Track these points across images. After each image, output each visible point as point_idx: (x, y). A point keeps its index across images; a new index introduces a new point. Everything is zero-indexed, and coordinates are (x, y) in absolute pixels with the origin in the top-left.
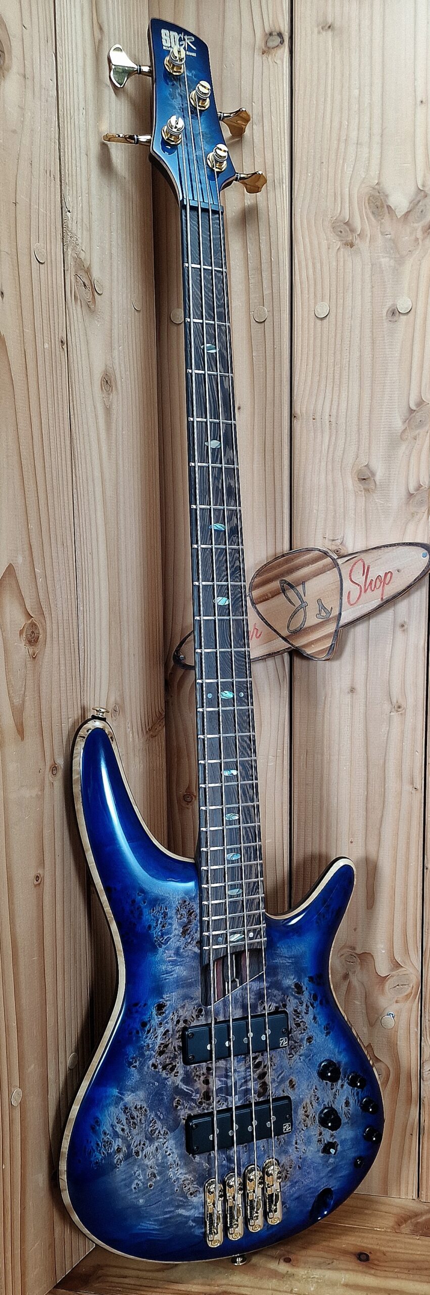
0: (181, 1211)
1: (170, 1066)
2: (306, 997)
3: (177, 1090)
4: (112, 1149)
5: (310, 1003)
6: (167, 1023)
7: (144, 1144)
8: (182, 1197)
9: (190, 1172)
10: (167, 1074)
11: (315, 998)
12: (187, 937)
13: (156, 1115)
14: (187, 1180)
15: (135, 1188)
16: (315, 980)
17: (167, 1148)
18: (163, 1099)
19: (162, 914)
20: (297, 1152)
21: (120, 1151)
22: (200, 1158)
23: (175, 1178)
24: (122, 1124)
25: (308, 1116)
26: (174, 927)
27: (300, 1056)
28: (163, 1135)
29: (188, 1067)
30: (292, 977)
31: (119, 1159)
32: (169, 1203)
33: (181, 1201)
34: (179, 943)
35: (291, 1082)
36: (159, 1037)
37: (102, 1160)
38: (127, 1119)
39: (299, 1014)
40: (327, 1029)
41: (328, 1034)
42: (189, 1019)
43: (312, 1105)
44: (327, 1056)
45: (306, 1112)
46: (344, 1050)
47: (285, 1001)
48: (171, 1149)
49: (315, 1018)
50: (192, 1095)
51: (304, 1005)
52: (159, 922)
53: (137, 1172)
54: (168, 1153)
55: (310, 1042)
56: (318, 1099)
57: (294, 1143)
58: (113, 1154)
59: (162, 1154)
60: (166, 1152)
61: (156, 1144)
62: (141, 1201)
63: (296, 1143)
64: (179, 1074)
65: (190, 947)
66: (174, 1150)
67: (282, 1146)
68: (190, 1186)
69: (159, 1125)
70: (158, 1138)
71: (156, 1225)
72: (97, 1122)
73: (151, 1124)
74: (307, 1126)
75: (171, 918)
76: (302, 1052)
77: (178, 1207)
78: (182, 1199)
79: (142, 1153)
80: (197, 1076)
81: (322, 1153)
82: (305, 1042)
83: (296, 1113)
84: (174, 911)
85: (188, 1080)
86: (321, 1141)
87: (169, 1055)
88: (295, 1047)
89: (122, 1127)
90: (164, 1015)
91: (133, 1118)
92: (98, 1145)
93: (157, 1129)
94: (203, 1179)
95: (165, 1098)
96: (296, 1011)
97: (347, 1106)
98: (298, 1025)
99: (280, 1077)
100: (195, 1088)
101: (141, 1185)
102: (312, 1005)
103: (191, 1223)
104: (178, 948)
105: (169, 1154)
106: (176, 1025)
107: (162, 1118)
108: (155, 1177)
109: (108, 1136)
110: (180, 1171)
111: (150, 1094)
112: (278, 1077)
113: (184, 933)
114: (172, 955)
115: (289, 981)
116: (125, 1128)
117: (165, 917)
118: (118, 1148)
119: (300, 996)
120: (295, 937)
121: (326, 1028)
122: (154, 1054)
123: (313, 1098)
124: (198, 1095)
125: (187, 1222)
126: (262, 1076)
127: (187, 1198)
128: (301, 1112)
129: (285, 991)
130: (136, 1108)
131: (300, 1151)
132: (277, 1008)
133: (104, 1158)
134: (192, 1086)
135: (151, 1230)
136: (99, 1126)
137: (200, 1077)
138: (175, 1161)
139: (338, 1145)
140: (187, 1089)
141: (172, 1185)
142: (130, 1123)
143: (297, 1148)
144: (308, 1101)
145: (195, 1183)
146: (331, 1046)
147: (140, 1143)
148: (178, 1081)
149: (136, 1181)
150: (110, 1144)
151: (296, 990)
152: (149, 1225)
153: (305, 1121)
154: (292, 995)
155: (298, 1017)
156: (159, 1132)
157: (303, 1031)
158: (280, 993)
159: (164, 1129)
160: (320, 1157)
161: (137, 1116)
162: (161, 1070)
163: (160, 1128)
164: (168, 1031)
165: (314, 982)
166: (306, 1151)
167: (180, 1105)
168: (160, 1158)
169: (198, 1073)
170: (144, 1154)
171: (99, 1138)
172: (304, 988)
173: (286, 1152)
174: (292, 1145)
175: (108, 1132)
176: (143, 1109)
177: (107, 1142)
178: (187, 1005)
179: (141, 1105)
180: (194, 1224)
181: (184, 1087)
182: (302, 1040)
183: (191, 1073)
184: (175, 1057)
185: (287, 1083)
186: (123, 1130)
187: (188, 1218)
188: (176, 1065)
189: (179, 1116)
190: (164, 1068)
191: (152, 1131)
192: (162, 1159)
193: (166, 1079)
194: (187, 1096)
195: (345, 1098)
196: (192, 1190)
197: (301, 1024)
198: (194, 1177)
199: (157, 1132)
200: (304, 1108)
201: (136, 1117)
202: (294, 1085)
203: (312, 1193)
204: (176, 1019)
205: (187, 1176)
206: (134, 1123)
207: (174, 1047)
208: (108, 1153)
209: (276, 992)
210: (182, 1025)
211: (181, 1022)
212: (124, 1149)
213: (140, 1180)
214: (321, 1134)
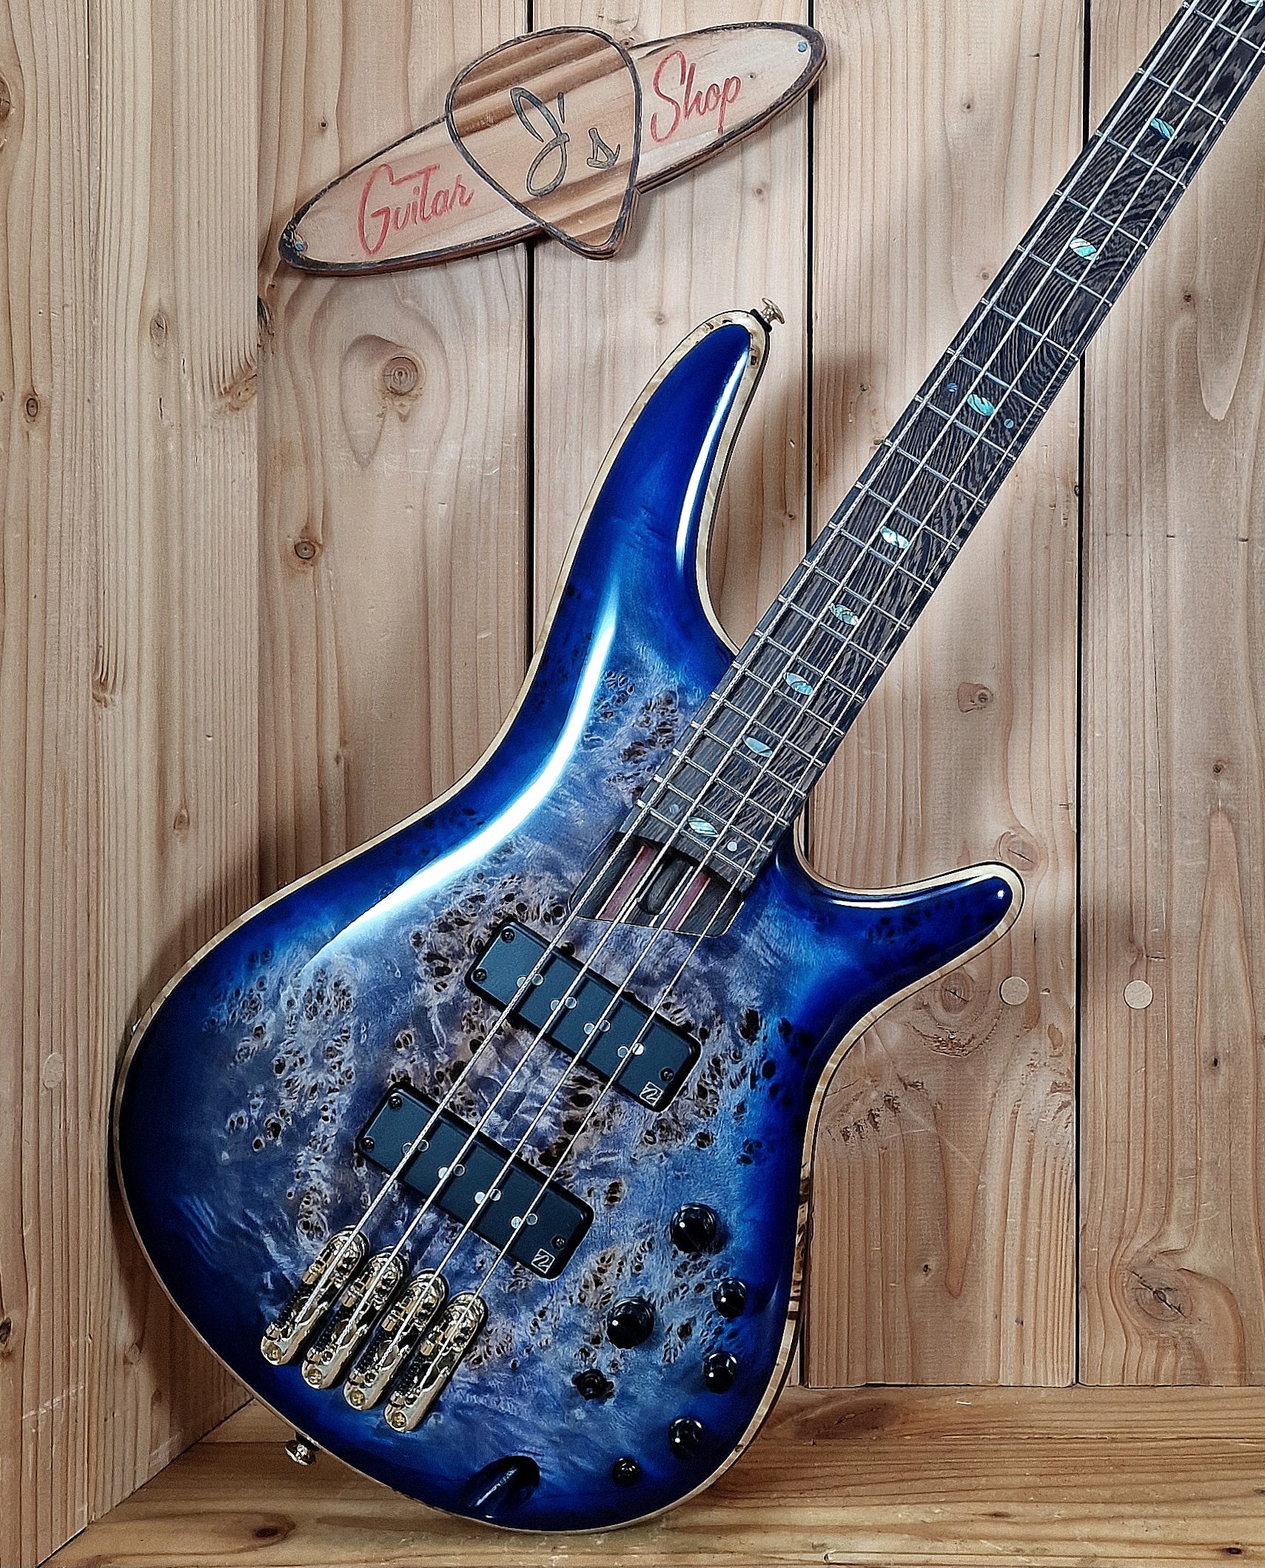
0: (269, 1241)
1: (441, 964)
2: (752, 1052)
3: (420, 1015)
4: (252, 1021)
5: (753, 1071)
6: (491, 883)
7: (302, 1061)
8: (288, 1215)
9: (333, 1184)
10: (426, 972)
11: (769, 1070)
12: (629, 764)
13: (358, 1028)
14: (320, 1193)
15: (232, 1123)
16: (791, 1036)
17: (331, 1102)
18: (388, 1010)
19: (618, 693)
20: (529, 1332)
21: (258, 1035)
22: (368, 1175)
23: (303, 1169)
24: (297, 994)
25: (598, 1283)
26: (620, 730)
27: (666, 1154)
28: (341, 1075)
29: (468, 992)
30: (755, 994)
31: (248, 1048)
32: (264, 1206)
33: (282, 1220)
34: (608, 763)
35: (615, 1187)
36: (462, 897)
37: (223, 1024)
38: (310, 990)
39: (719, 1074)
40: (750, 1150)
41: (744, 1160)
42: (532, 905)
43: (620, 1270)
44: (713, 1201)
45: (601, 1271)
46: (753, 1220)
47: (711, 1026)
48: (334, 1111)
49: (741, 1108)
50: (436, 1047)
51: (739, 1067)
52: (604, 703)
53: (256, 1099)
54: (325, 1114)
55: (701, 1145)
56: (639, 1268)
57: (538, 1309)
58: (246, 1030)
59: (315, 1108)
60: (325, 1109)
61: (321, 1077)
62: (225, 1155)
63: (542, 1314)
64: (444, 990)
65: (621, 785)
66: (338, 1117)
67: (514, 1293)
68: (315, 1208)
69: (348, 1049)
70: (329, 1071)
71: (214, 1223)
72: (266, 954)
73: (339, 1037)
74: (583, 1300)
75: (628, 711)
76: (674, 1148)
77: (271, 1227)
78: (286, 1218)
79: (289, 1073)
80: (470, 1021)
81: (574, 1381)
82: (693, 1136)
83: (583, 1255)
84: (640, 705)
85: (451, 1014)
86: (588, 1354)
87: (454, 941)
88: (669, 1129)
89: (293, 996)
90: (496, 866)
91: (320, 998)
92: (238, 993)
93: (340, 1052)
94: (343, 1214)
95: (393, 1012)
96: (716, 1061)
97: (681, 1335)
98: (702, 1092)
99: (603, 1160)
100: (452, 1041)
101: (245, 1126)
102: (754, 1079)
103: (267, 1278)
104: (603, 772)
105: (326, 1118)
106: (502, 901)
107: (362, 1042)
108: (276, 1135)
109: (262, 994)
110: (321, 1166)
111: (374, 981)
112: (599, 1156)
113: (631, 754)
114: (583, 775)
115: (744, 996)
116: (298, 1003)
117: (618, 701)
118: (260, 1028)
119: (743, 1041)
120: (810, 926)
121: (749, 1146)
122: (433, 918)
123: (631, 1257)
124: (447, 1058)
125: (263, 1269)
126: (572, 1126)
127: (294, 1224)
128: (592, 1260)
129: (724, 1008)
130: (337, 985)
131: (538, 1337)
132: (688, 1026)
133: (229, 1025)
134: (450, 1033)
135: (201, 1223)
136: (264, 962)
137: (473, 1028)
138: (325, 1138)
139: (610, 1395)
140: (437, 1029)
141: (290, 1179)
142: (310, 1002)
143: (535, 1324)
144: (619, 1255)
145: (326, 1212)
146: (734, 1188)
147: (298, 1052)
148: (435, 1001)
149: (243, 1113)
150: (255, 1008)
151: (744, 1022)
152: (205, 1213)
153: (586, 1287)
154: (732, 1026)
155: (714, 1078)
156: (340, 1063)
157: (702, 1113)
158: (712, 1004)
159: (351, 1064)
160: (563, 1383)
161: (329, 1002)
162: (421, 956)
163: (347, 1055)
164: (482, 898)
165: (787, 1041)
166: (547, 1347)
167: (407, 1048)
168: (307, 1110)
169: (475, 1018)
170: (290, 1077)
171: (247, 983)
172: (760, 1035)
173: (512, 1314)
174: (532, 1310)
175: (267, 986)
176: (347, 998)
177: (253, 1002)
178: (543, 882)
179: (348, 987)
180: (270, 1286)
181: (435, 1021)
182: (690, 1127)
183: (464, 1008)
184: (459, 955)
185: (607, 1183)
186: (290, 1003)
187: (271, 1264)
188: (450, 971)
189: (391, 1065)
190: (431, 957)
191: (330, 1049)
192: (310, 1115)
193: (419, 980)
194: (429, 1044)
195: (689, 1315)
196: (313, 1219)
197: (710, 1096)
198: (334, 1198)
199: (336, 1059)
200: (603, 1260)
201: (326, 1000)
202: (616, 1199)
203: (501, 1441)
204: (510, 888)
205: (324, 1185)
206: (315, 1008)
207: (471, 937)
208: (240, 1021)
209: (706, 994)
210: (511, 908)
211: (514, 904)
212: (268, 1038)
213: (250, 1118)
214: (596, 1340)
